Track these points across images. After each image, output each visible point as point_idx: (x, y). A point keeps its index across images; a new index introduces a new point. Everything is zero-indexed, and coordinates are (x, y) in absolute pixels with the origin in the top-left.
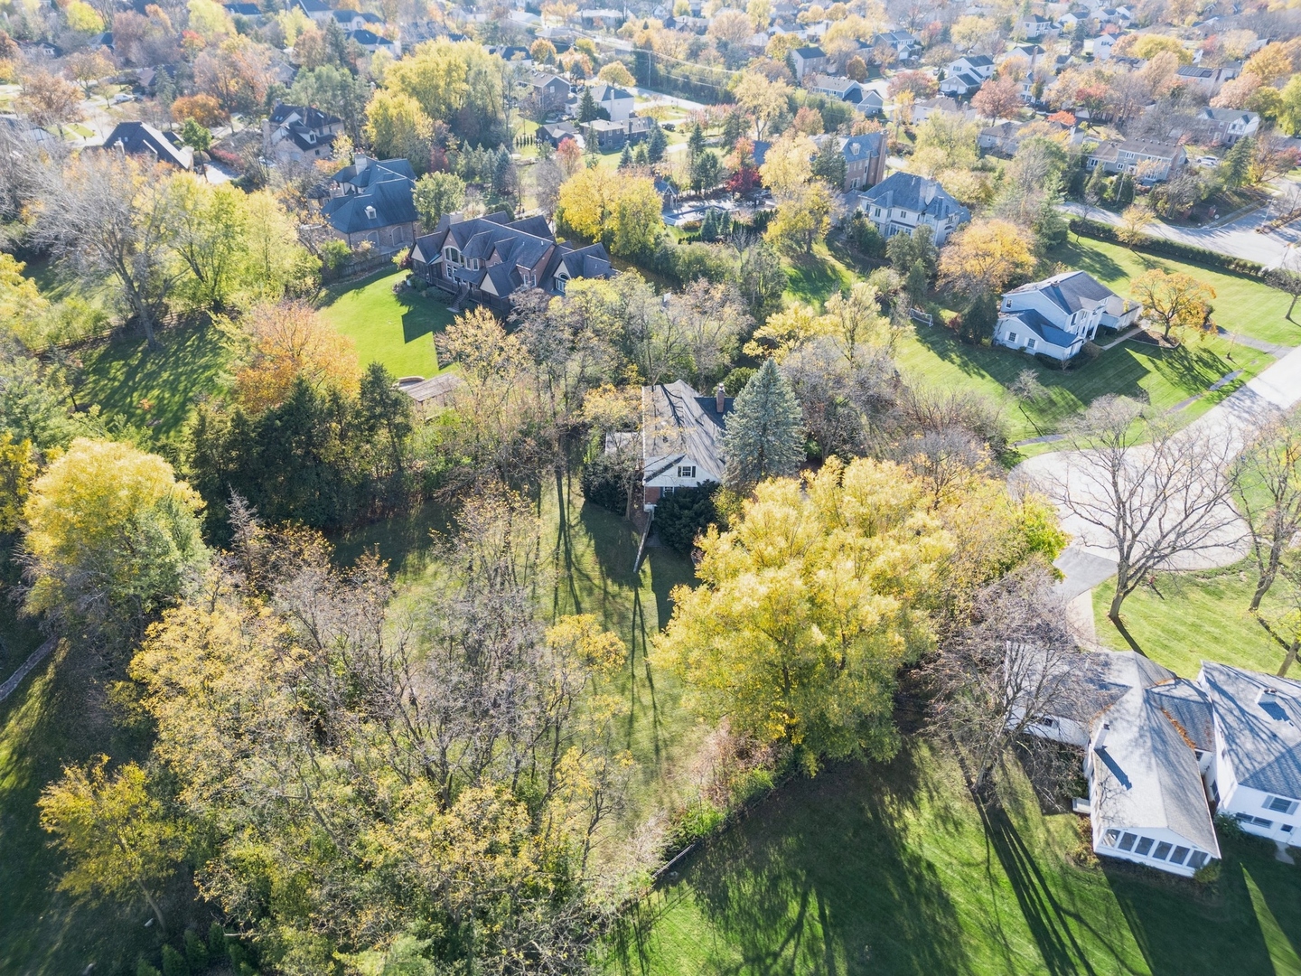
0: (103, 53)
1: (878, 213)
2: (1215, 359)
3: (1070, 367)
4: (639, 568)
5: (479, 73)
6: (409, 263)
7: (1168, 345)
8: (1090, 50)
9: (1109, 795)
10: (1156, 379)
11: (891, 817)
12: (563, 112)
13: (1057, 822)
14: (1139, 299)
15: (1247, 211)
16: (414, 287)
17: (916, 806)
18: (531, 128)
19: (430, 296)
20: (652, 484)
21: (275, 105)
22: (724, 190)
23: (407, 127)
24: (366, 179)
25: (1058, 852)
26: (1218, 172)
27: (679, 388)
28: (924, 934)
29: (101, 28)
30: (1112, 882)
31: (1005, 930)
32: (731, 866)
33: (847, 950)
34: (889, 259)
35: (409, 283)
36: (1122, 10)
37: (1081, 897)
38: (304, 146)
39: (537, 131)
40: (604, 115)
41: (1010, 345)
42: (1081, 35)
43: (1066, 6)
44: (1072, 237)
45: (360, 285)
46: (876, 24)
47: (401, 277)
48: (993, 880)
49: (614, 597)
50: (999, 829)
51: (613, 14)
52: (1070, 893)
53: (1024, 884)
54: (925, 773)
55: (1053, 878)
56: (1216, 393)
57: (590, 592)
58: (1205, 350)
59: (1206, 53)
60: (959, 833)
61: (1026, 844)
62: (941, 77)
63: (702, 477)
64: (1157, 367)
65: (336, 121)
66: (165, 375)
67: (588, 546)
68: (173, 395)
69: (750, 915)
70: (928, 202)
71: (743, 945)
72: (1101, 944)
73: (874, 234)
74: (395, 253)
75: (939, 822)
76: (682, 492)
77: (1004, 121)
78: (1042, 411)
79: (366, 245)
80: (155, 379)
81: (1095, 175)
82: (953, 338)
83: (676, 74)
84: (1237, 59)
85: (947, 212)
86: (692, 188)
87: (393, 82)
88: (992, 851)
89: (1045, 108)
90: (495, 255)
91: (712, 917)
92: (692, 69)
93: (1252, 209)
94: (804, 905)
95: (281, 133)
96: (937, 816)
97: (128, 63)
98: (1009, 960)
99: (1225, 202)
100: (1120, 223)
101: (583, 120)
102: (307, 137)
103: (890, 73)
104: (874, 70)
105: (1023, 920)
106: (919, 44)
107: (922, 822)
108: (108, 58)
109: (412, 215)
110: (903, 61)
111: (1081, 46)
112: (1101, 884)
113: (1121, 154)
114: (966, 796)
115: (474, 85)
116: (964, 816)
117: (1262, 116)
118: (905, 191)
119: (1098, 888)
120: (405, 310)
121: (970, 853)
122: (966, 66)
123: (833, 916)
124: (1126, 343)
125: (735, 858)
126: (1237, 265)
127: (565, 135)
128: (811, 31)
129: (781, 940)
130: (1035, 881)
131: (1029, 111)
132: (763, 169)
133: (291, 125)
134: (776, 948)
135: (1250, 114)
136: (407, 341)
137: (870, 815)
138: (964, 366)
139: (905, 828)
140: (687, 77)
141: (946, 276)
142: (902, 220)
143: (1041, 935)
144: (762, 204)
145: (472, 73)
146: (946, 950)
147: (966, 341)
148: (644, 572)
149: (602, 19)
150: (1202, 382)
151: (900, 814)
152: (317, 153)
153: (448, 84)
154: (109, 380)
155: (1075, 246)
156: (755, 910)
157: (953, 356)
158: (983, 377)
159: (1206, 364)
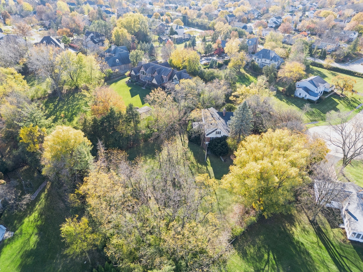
0: (35, 17)
1: (258, 60)
2: (356, 100)
3: (317, 103)
4: (206, 160)
5: (143, 22)
6: (130, 75)
7: (343, 96)
8: (307, 15)
9: (352, 223)
10: (341, 106)
11: (289, 230)
12: (164, 33)
13: (336, 230)
14: (334, 84)
15: (357, 59)
16: (132, 82)
17: (295, 227)
18: (157, 37)
19: (136, 84)
20: (208, 136)
21: (86, 31)
22: (213, 54)
23: (124, 37)
24: (115, 52)
25: (338, 239)
26: (349, 48)
27: (212, 109)
28: (303, 263)
29: (32, 10)
30: (355, 248)
31: (326, 261)
32: (246, 244)
33: (283, 268)
34: (263, 73)
35: (130, 81)
36: (314, 4)
37: (346, 252)
38: (95, 43)
39: (158, 38)
40: (176, 33)
41: (299, 97)
42: (304, 11)
43: (299, 3)
44: (311, 67)
45: (116, 81)
46: (248, 7)
47: (127, 79)
48: (320, 247)
49: (200, 168)
50: (319, 233)
51: (174, 5)
52: (343, 251)
53: (329, 248)
54: (296, 217)
55: (337, 246)
56: (358, 110)
57: (194, 167)
58: (353, 98)
59: (340, 16)
60: (309, 234)
61: (328, 237)
62: (268, 22)
63: (223, 134)
64: (341, 102)
65: (103, 35)
66: (65, 107)
67: (191, 154)
68: (68, 113)
69: (254, 258)
70: (272, 57)
71: (253, 267)
72: (354, 265)
73: (257, 66)
74: (126, 72)
75: (302, 231)
76: (217, 139)
77: (287, 35)
78: (311, 115)
79: (117, 70)
80: (62, 108)
81: (315, 49)
82: (283, 95)
83: (194, 22)
84: (348, 17)
85: (278, 60)
86: (204, 54)
87: (119, 24)
88: (319, 239)
89: (298, 31)
90: (156, 73)
91: (243, 259)
92: (199, 20)
93: (359, 58)
94: (269, 255)
95: (89, 39)
96: (302, 229)
97: (41, 20)
98: (329, 270)
99: (351, 57)
100: (324, 63)
101: (170, 35)
102: (96, 40)
103: (253, 21)
104: (249, 21)
105: (330, 258)
106: (260, 13)
107: (298, 231)
108: (36, 18)
109: (129, 62)
110: (256, 18)
111: (305, 14)
112: (351, 248)
113: (321, 43)
114: (309, 223)
115: (141, 25)
116: (309, 229)
117: (358, 33)
118: (265, 54)
119: (351, 249)
120: (130, 88)
121: (312, 240)
122: (275, 19)
123: (277, 258)
124: (331, 96)
125: (247, 242)
126: (358, 74)
127: (166, 39)
128: (230, 10)
129: (264, 265)
130: (332, 247)
131: (293, 32)
132: (225, 48)
133: (91, 37)
134: (263, 267)
135: (356, 32)
136: (132, 97)
137: (283, 229)
138: (287, 102)
139: (293, 233)
140: (197, 23)
141: (279, 77)
142: (265, 62)
143: (337, 263)
144: (224, 58)
145: (141, 22)
146: (310, 267)
147: (287, 96)
148: (208, 161)
149: (171, 7)
150: (354, 107)
151: (291, 229)
152: (99, 44)
153: (134, 25)
154: (50, 109)
155: (312, 69)
156: (255, 257)
157: (284, 100)
158: (293, 106)
159: (354, 102)
